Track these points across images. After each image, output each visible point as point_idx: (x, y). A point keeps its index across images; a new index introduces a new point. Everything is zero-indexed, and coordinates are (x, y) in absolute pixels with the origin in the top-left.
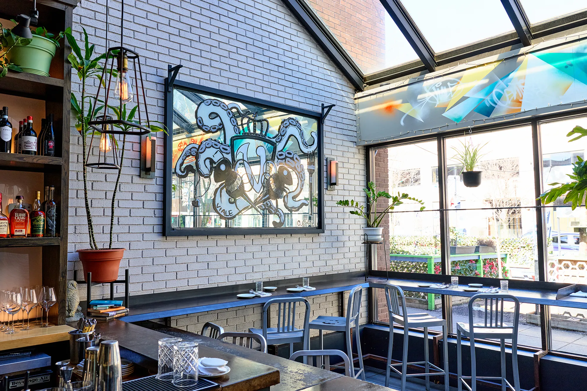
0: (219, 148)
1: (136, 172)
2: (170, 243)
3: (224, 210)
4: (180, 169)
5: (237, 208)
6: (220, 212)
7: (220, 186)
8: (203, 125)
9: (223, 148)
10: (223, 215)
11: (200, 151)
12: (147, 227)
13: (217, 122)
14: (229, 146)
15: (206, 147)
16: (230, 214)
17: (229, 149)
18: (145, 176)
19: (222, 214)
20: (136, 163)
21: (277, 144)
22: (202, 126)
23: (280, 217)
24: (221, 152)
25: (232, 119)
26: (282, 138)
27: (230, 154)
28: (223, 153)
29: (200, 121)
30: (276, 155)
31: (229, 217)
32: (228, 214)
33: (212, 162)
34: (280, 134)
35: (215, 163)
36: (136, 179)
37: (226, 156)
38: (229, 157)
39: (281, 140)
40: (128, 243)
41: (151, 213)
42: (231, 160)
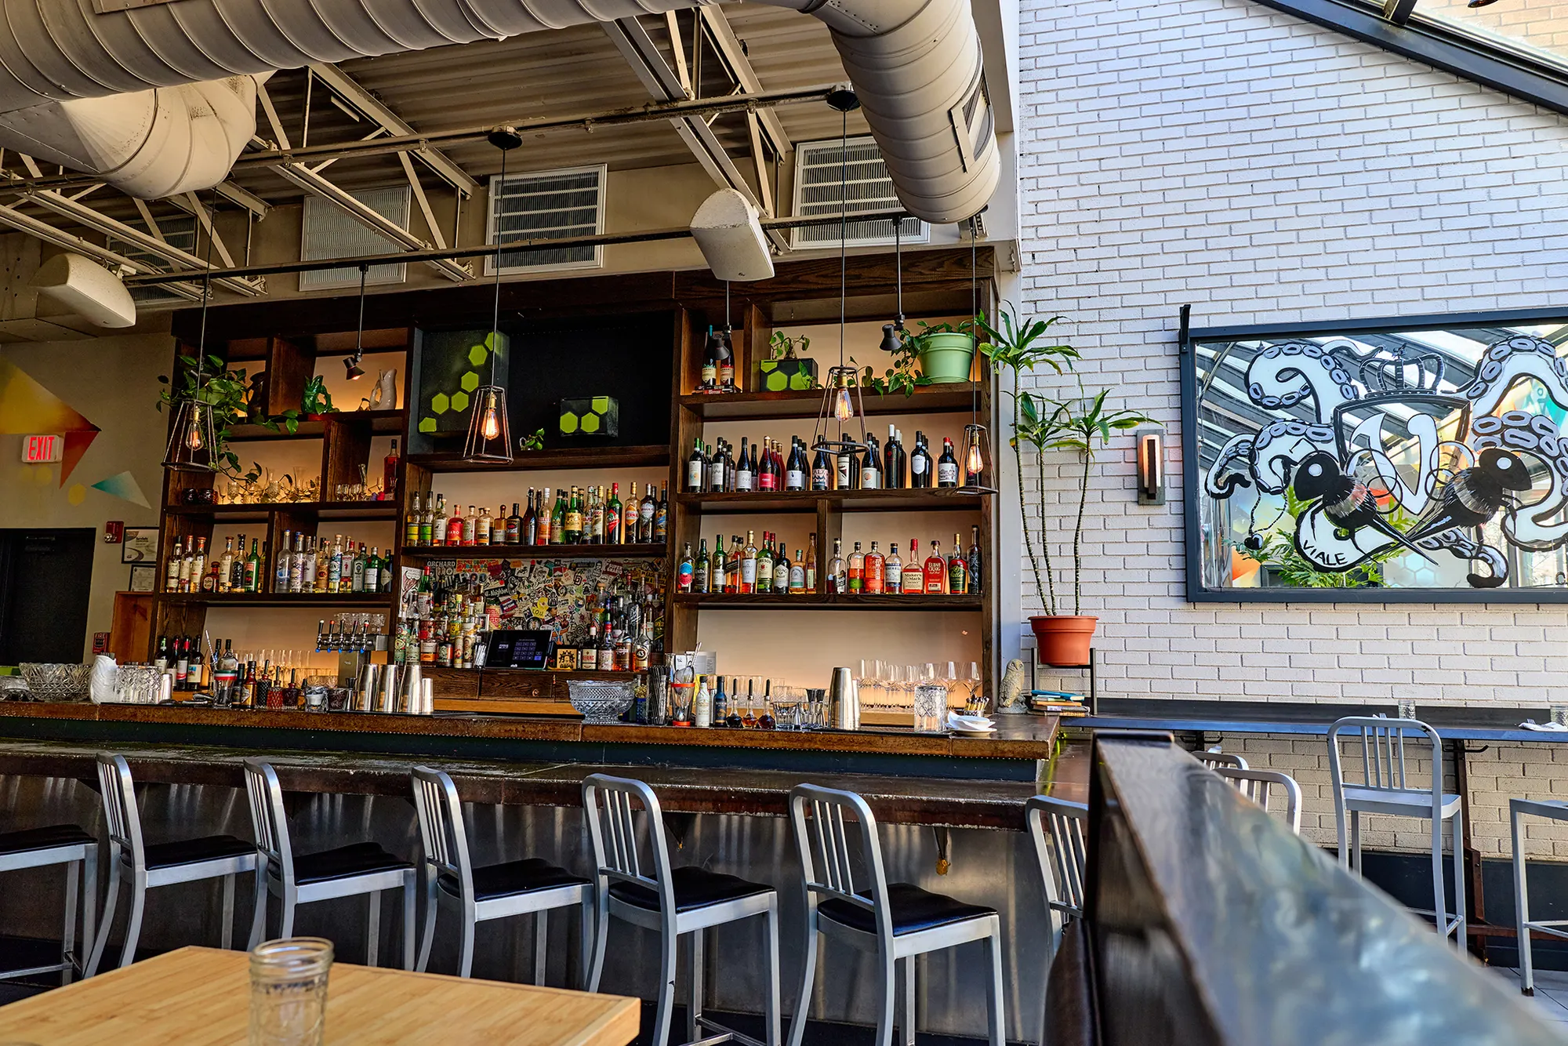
0: (1305, 434)
1: (1132, 496)
2: (1205, 613)
3: (1323, 553)
4: (1216, 484)
5: (1358, 548)
6: (1312, 558)
7: (1311, 507)
8: (1264, 396)
9: (1313, 433)
10: (1321, 563)
11: (1258, 445)
12: (1158, 586)
13: (1297, 383)
14: (1329, 427)
15: (1272, 437)
16: (1338, 560)
17: (1330, 433)
18: (1146, 501)
19: (1319, 561)
20: (1132, 482)
21: (1472, 402)
22: (1261, 399)
23: (1491, 566)
24: (1310, 441)
25: (1334, 372)
26: (1487, 386)
27: (1334, 443)
28: (1314, 443)
29: (1255, 390)
30: (1470, 427)
31: (1338, 566)
32: (1333, 560)
33: (1287, 462)
34: (1482, 378)
35: (1296, 464)
36: (1133, 509)
37: (1321, 447)
38: (1332, 449)
39: (1485, 391)
40: (1123, 613)
41: (1163, 562)
42: (1336, 455)
